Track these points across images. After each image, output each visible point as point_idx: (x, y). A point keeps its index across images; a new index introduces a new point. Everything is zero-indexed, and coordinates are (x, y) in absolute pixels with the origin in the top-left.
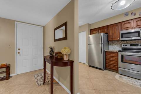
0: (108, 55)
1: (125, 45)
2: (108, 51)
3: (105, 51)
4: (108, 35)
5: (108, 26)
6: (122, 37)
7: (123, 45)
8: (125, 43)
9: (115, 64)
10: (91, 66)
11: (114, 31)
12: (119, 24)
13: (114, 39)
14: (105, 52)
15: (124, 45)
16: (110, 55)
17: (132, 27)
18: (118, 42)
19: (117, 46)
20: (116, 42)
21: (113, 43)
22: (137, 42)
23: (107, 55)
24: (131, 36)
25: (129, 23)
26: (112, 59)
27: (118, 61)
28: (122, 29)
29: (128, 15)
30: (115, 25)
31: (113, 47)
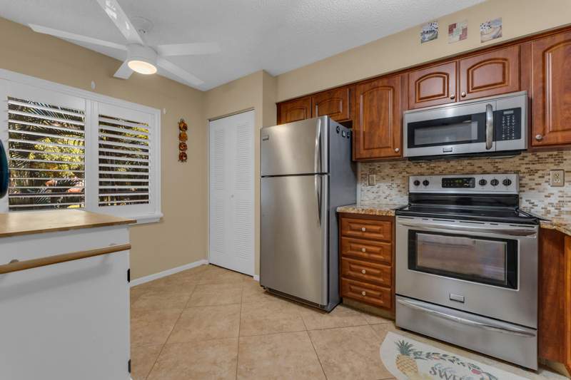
0: (349, 232)
1: (422, 179)
2: (350, 210)
3: (339, 209)
4: (351, 133)
5: (352, 88)
6: (412, 144)
7: (412, 180)
8: (422, 170)
9: (381, 280)
10: (272, 292)
11: (379, 113)
12: (398, 79)
13: (376, 153)
14: (339, 216)
15: (417, 183)
16: (359, 234)
17: (452, 96)
18: (393, 167)
19: (390, 187)
20: (387, 169)
21: (373, 172)
22: (469, 168)
23: (344, 232)
24: (447, 140)
25: (439, 74)
26: (367, 251)
27: (391, 263)
28: (412, 103)
29: (436, 38)
30: (380, 83)
31: (375, 189)
